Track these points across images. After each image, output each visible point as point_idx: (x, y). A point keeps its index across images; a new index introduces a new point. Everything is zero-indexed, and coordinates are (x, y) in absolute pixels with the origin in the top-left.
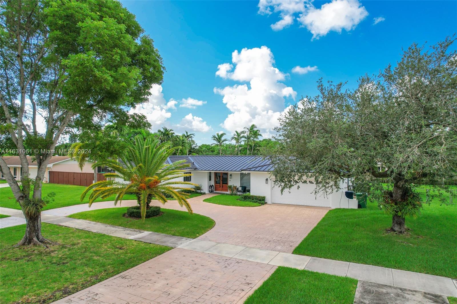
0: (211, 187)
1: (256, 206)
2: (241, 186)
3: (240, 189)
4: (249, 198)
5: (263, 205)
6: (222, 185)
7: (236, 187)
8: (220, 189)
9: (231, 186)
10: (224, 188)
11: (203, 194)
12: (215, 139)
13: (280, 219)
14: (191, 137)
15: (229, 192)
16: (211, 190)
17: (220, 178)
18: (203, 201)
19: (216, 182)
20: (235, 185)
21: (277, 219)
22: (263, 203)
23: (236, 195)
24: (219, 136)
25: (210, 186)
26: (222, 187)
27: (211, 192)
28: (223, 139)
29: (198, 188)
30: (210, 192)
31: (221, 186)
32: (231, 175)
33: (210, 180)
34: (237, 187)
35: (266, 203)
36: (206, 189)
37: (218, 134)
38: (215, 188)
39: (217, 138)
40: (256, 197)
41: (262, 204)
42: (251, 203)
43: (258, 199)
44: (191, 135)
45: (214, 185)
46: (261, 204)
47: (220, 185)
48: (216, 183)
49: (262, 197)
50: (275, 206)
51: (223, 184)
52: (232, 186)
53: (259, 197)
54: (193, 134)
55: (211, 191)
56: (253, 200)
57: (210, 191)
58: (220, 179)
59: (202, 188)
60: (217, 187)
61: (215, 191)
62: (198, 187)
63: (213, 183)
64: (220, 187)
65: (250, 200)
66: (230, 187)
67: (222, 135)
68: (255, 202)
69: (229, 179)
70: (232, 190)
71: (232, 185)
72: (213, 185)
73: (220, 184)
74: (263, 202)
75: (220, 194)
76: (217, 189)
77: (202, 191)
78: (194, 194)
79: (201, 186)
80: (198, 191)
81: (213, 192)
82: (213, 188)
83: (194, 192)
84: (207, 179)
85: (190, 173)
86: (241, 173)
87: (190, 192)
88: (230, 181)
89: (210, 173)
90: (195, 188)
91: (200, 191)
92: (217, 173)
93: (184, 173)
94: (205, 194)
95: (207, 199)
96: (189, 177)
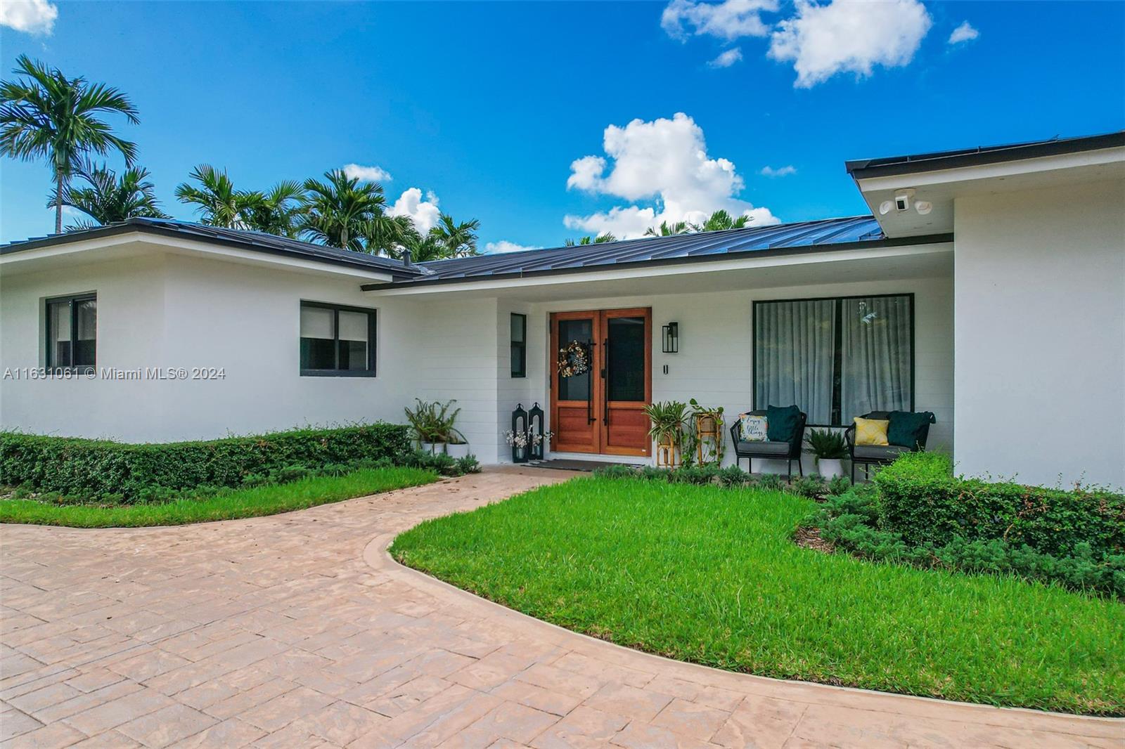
0: (521, 417)
2: (755, 412)
3: (756, 429)
6: (607, 411)
7: (713, 419)
8: (587, 435)
9: (677, 409)
10: (615, 428)
11: (454, 473)
15: (656, 459)
16: (522, 442)
17: (589, 356)
19: (560, 388)
20: (708, 403)
23: (733, 479)
25: (519, 412)
26: (607, 421)
27: (526, 456)
29: (436, 429)
30: (516, 460)
31: (598, 413)
32: (673, 329)
33: (519, 370)
34: (728, 419)
36: (484, 438)
38: (557, 427)
45: (545, 406)
47: (590, 409)
48: (561, 398)
51: (611, 395)
52: (688, 412)
55: (528, 447)
57: (515, 447)
58: (590, 365)
59: (460, 426)
60: (567, 421)
61: (554, 449)
62: (430, 420)
63: (536, 390)
64: (591, 420)
66: (670, 418)
69: (658, 357)
70: (690, 444)
71: (683, 399)
72: (536, 410)
73: (590, 398)
75: (592, 475)
76: (567, 435)
77: (457, 453)
78: (363, 475)
79: (453, 416)
80: (428, 447)
81: (541, 457)
82: (536, 432)
83: (389, 452)
84: (494, 363)
85: (372, 314)
86: (754, 303)
87: (353, 454)
88: (666, 370)
89: (519, 321)
90: (402, 430)
91: (438, 449)
92: (566, 318)
93: (306, 305)
94: (476, 472)
95: (455, 521)
96: (360, 345)
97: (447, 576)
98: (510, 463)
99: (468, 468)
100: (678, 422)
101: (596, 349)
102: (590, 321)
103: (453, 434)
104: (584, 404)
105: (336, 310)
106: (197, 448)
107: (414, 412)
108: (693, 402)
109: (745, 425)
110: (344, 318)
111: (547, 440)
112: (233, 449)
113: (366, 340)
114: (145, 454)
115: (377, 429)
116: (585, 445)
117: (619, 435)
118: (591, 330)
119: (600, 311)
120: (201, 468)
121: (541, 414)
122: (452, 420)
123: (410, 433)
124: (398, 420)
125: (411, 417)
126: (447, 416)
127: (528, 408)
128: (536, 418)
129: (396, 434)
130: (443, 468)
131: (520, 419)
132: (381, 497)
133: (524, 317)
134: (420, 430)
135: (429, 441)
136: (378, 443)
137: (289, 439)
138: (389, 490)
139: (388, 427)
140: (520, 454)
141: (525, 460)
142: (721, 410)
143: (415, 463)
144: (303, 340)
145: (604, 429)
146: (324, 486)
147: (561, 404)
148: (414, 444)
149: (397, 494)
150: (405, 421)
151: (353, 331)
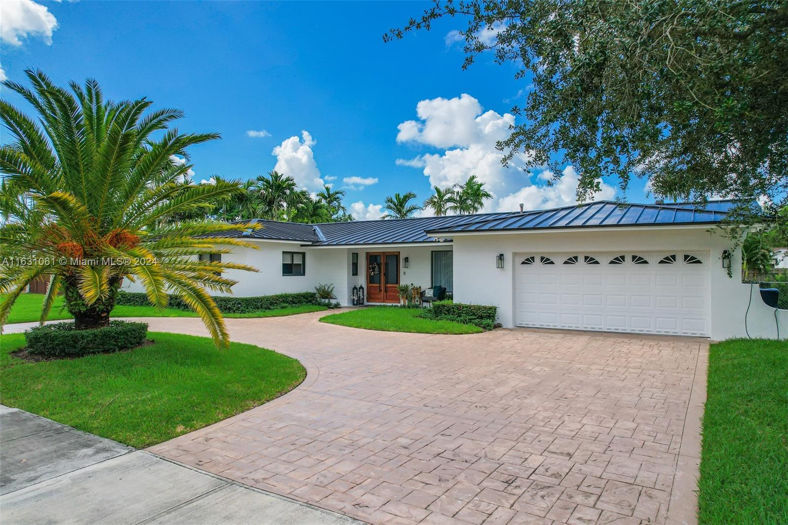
1: (466, 333)
2: (431, 287)
3: (430, 293)
4: (448, 311)
5: (490, 330)
6: (386, 287)
7: (418, 289)
8: (379, 296)
9: (407, 287)
10: (388, 294)
11: (333, 308)
12: (392, 205)
13: (546, 369)
14: (338, 198)
15: (401, 304)
16: (356, 299)
17: (380, 268)
18: (320, 320)
19: (371, 279)
20: (416, 285)
21: (537, 369)
22: (489, 325)
23: (418, 308)
24: (399, 199)
25: (355, 288)
26: (386, 291)
27: (358, 303)
28: (408, 205)
29: (326, 294)
30: (354, 305)
31: (382, 288)
32: (407, 260)
33: (355, 273)
34: (423, 289)
35: (498, 326)
36: (343, 297)
37: (397, 196)
38: (369, 293)
39: (395, 205)
40: (469, 307)
41: (487, 328)
42: (455, 323)
43: (474, 314)
44: (337, 193)
45: (365, 286)
46: (484, 328)
47: (380, 287)
48: (370, 283)
49: (485, 308)
50: (526, 334)
51: (387, 282)
52: (410, 288)
53: (479, 308)
54: (341, 193)
55: (358, 300)
56: (460, 316)
57: (354, 300)
58: (380, 271)
59: (334, 293)
60: (372, 291)
61: (368, 301)
62: (324, 291)
63: (362, 280)
64: (380, 291)
65: (450, 316)
66: (405, 290)
67: (407, 197)
68: (464, 322)
69: (402, 270)
70: (410, 298)
71: (409, 284)
72: (361, 287)
73: (380, 283)
74: (489, 321)
76: (373, 296)
77: (333, 302)
78: (306, 307)
79: (332, 289)
80: (323, 300)
81: (363, 304)
82: (361, 295)
83: (310, 301)
84: (346, 271)
85: (304, 254)
86: (432, 252)
87: (299, 302)
88: (405, 273)
89: (355, 255)
90: (314, 294)
91: (327, 301)
92: (371, 254)
93: (284, 252)
94: (340, 308)
95: (334, 315)
96: (300, 265)
97: (333, 323)
98: (352, 306)
99: (337, 306)
100: (407, 291)
101: (382, 266)
102: (380, 256)
103: (332, 296)
104: (378, 285)
105: (292, 253)
106: (258, 298)
107: (318, 288)
108: (412, 284)
109: (426, 292)
110: (295, 256)
111: (365, 298)
112: (267, 299)
113: (301, 263)
114: (247, 300)
115: (307, 294)
116: (379, 300)
117: (390, 296)
118: (380, 258)
119: (384, 252)
120: (259, 304)
121: (363, 289)
122: (331, 291)
123: (317, 295)
124: (313, 291)
125: (317, 290)
126: (330, 289)
127: (358, 287)
128: (361, 290)
129: (312, 295)
130: (329, 306)
131: (355, 290)
132: (311, 313)
133: (357, 254)
134: (320, 294)
135: (323, 298)
136: (307, 299)
137: (282, 296)
138: (314, 312)
139: (310, 293)
140: (355, 302)
141: (357, 305)
142: (420, 287)
143: (319, 304)
144: (283, 264)
145: (385, 294)
146: (294, 310)
147: (370, 285)
148: (318, 299)
149: (316, 313)
150: (315, 291)
151: (297, 260)
